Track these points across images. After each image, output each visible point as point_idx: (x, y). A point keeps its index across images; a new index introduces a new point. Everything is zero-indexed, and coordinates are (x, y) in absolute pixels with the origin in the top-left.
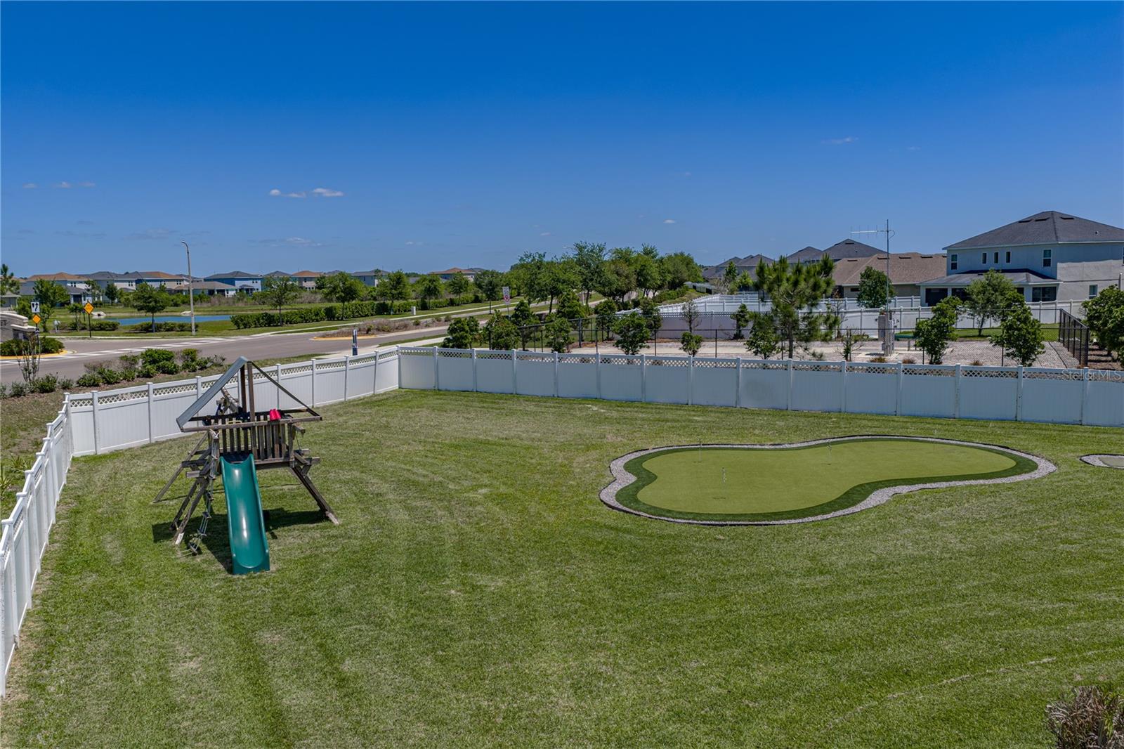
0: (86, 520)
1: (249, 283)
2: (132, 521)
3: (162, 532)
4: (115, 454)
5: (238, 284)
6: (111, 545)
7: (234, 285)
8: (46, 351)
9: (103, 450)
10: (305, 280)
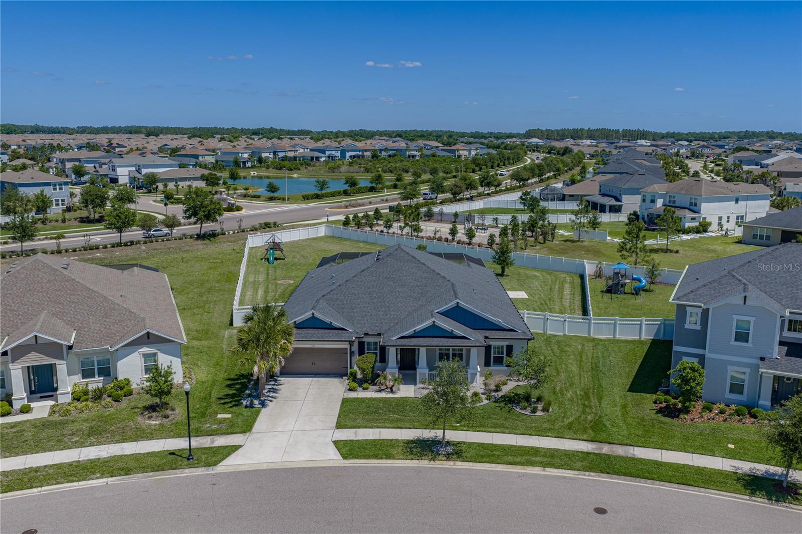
0: (251, 257)
1: (333, 153)
2: (258, 257)
3: (262, 259)
4: (256, 247)
5: (328, 153)
6: (255, 260)
7: (325, 154)
8: (238, 210)
9: (254, 246)
10: (366, 151)
